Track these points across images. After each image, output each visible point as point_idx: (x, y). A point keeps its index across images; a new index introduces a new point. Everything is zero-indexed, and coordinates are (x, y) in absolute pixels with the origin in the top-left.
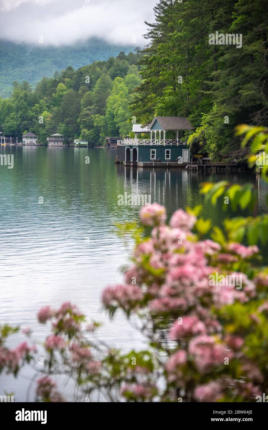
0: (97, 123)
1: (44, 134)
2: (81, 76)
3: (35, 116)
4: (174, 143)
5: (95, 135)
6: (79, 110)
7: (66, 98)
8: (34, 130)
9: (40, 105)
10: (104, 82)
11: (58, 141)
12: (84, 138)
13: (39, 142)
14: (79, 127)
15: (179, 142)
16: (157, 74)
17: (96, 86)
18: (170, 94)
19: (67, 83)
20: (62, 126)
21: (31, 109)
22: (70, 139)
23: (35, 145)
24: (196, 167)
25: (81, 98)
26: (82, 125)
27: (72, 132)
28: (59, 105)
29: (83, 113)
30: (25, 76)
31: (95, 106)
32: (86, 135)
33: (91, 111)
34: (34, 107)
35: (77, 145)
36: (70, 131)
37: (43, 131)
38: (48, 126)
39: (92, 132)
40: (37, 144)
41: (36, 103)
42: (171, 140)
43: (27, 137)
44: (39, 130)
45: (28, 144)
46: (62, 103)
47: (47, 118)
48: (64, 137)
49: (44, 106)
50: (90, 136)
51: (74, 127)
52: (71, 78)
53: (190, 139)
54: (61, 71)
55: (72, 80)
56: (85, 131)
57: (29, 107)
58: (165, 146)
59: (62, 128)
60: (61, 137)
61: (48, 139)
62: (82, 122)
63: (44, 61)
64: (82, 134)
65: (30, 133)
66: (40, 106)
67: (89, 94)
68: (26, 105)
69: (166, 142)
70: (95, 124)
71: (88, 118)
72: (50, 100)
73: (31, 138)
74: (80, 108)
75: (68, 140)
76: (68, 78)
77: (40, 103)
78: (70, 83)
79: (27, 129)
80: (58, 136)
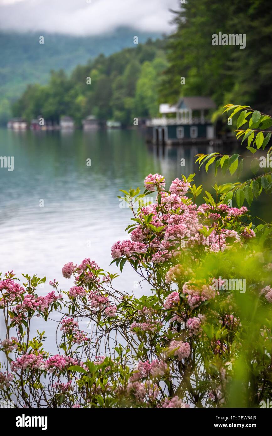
1: (80, 117)
6: (110, 94)
8: (71, 114)
10: (133, 67)
12: (117, 120)
14: (111, 110)
16: (182, 57)
18: (195, 76)
22: (103, 122)
23: (72, 129)
26: (115, 108)
29: (115, 97)
32: (119, 117)
33: (122, 95)
36: (104, 114)
37: (79, 115)
38: (82, 111)
43: (64, 121)
44: (75, 114)
45: (66, 128)
46: (95, 89)
47: (83, 103)
52: (104, 64)
53: (214, 117)
54: (94, 58)
56: (117, 113)
61: (83, 122)
62: (115, 105)
64: (114, 116)
65: (67, 117)
66: (75, 93)
67: (120, 80)
71: (120, 101)
74: (112, 93)
77: (76, 90)
78: (103, 69)
79: (65, 114)
80: (94, 119)
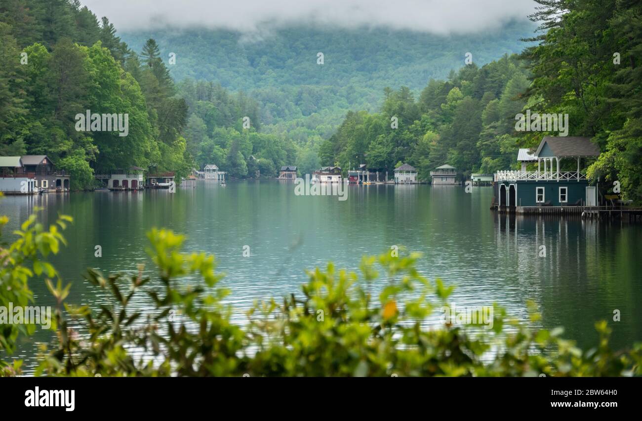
0: (505, 147)
1: (427, 165)
2: (486, 77)
3: (414, 138)
4: (573, 177)
5: (503, 166)
6: (479, 129)
7: (460, 110)
8: (412, 160)
9: (422, 122)
10: (518, 85)
11: (447, 177)
12: (487, 172)
13: (420, 178)
14: (479, 154)
15: (580, 175)
17: (506, 92)
19: (465, 87)
20: (453, 154)
21: (409, 129)
22: (465, 174)
23: (414, 184)
24: (596, 214)
25: (482, 111)
26: (483, 152)
27: (469, 163)
28: (450, 122)
29: (485, 133)
30: (414, 79)
31: (503, 122)
32: (489, 166)
33: (496, 130)
34: (413, 126)
35: (476, 182)
36: (465, 160)
37: (427, 162)
38: (432, 155)
39: (499, 161)
40: (417, 182)
41: (416, 119)
42: (568, 172)
43: (401, 172)
44: (419, 161)
45: (403, 182)
46: (454, 118)
47: (432, 141)
48: (457, 171)
49: (428, 124)
50: (496, 168)
51: (472, 155)
52: (471, 80)
55: (473, 82)
56: (487, 160)
57: (405, 125)
58: (558, 181)
59: (453, 156)
60: (453, 170)
61: (432, 173)
62: (484, 146)
63: (443, 55)
64: (483, 165)
65: (406, 164)
66: (421, 124)
67: (495, 104)
68: (402, 123)
69: (560, 176)
70: (502, 150)
71: (493, 140)
72: (438, 113)
73: (408, 172)
74: (481, 125)
75: (463, 175)
76: (466, 80)
77: (422, 119)
78: (469, 88)
79: (402, 159)
80: (448, 169)
